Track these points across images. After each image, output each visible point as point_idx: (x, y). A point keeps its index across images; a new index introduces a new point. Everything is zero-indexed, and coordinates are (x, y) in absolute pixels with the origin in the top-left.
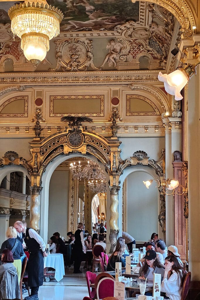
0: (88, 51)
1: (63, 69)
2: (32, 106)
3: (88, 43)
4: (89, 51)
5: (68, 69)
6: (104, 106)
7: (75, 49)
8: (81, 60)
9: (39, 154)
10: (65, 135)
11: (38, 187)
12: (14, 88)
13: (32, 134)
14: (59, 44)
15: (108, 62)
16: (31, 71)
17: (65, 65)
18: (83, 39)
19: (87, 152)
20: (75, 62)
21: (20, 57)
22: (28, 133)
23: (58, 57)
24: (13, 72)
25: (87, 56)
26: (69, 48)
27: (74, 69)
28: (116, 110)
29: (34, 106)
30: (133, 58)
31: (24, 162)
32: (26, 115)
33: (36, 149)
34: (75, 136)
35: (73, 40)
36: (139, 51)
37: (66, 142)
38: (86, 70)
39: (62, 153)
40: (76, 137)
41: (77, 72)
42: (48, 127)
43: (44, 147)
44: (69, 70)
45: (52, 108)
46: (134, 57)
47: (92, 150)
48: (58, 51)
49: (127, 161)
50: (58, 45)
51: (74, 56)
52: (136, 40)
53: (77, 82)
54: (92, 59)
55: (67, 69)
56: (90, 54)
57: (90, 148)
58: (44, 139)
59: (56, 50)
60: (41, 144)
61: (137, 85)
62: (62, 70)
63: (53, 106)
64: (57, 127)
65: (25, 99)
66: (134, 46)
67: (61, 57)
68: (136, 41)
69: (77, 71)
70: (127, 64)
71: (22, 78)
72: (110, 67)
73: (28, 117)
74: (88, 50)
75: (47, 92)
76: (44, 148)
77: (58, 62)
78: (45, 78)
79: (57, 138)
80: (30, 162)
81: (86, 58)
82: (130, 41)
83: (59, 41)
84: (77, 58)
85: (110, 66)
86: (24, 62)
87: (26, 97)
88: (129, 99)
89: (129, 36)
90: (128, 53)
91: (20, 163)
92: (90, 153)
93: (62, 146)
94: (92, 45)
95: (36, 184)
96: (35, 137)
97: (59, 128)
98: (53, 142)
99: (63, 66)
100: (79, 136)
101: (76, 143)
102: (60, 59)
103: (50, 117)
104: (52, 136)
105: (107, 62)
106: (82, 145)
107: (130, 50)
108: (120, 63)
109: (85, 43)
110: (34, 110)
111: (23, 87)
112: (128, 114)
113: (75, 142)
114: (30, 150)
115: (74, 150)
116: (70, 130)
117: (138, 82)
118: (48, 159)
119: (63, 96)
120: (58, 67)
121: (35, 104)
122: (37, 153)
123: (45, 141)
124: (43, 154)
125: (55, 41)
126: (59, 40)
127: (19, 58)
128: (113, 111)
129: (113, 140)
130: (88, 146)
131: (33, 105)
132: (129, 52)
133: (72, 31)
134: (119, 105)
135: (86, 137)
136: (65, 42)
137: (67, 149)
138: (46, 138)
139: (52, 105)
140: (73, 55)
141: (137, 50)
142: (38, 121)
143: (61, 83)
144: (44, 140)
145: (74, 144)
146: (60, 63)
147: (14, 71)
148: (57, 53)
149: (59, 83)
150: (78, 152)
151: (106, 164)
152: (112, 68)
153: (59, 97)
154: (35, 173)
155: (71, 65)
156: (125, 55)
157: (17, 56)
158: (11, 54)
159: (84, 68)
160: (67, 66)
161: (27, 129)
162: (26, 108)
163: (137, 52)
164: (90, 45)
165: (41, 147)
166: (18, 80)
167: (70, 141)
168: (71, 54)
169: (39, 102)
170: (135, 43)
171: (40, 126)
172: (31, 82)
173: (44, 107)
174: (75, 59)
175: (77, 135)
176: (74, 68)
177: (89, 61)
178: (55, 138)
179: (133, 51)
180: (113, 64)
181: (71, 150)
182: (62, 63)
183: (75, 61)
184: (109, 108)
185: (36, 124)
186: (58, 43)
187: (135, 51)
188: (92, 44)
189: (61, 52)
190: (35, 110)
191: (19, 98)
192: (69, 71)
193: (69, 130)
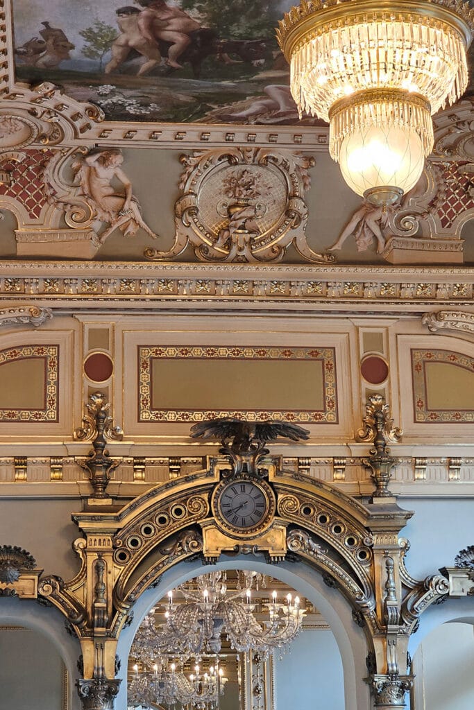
0: (291, 197)
1: (197, 252)
2: (73, 380)
3: (298, 167)
4: (297, 194)
5: (216, 254)
6: (336, 385)
7: (248, 186)
8: (265, 226)
9: (108, 558)
10: (207, 489)
11: (108, 682)
12: (17, 314)
13: (78, 483)
14: (196, 166)
15: (358, 235)
16: (82, 256)
17: (206, 241)
18: (282, 154)
19: (289, 552)
20: (240, 231)
21: (44, 208)
22: (60, 479)
23: (183, 212)
24: (13, 257)
25: (288, 212)
26: (224, 181)
27: (237, 256)
28: (380, 401)
29: (82, 382)
30: (443, 227)
31: (54, 588)
32: (52, 415)
33: (98, 538)
34: (243, 491)
35: (251, 154)
36: (465, 201)
37: (210, 515)
38: (280, 258)
39: (196, 553)
40: (244, 497)
41: (248, 266)
42: (135, 458)
43: (128, 532)
44: (219, 255)
45: (145, 391)
46: (444, 222)
47: (309, 544)
48: (186, 190)
49: (434, 583)
50: (191, 169)
51: (238, 209)
52: (461, 164)
53: (246, 301)
54: (303, 223)
55: (211, 251)
56: (298, 205)
57: (301, 534)
58: (132, 502)
59: (182, 186)
60: (118, 519)
61: (455, 318)
62: (194, 254)
63: (151, 384)
64: (170, 458)
65: (45, 358)
66: (450, 183)
67: (193, 211)
68: (460, 168)
69: (247, 261)
70: (423, 244)
71: (45, 280)
72: (363, 253)
73: (57, 421)
74: (294, 191)
75: (126, 333)
76: (127, 536)
77: (181, 229)
78: (129, 282)
79: (174, 500)
80: (73, 588)
81: (283, 216)
82: (442, 168)
83: (196, 154)
84: (251, 218)
85: (361, 249)
86: (58, 226)
87: (53, 351)
88: (421, 364)
89: (444, 149)
90: (426, 206)
91: (41, 592)
92: (301, 553)
93: (197, 529)
94: (309, 176)
95: (103, 669)
96: (93, 496)
97: (176, 463)
98: (161, 514)
99: (196, 241)
100: (254, 493)
101: (248, 519)
102: (190, 219)
103: (139, 421)
104: (161, 492)
105: (354, 233)
106: (271, 527)
107: (436, 198)
108: (397, 238)
109: (287, 169)
110: (82, 395)
111: (46, 312)
112: (421, 417)
113: (241, 513)
114: (76, 543)
115: (240, 543)
116: (226, 470)
117: (459, 307)
118: (146, 577)
119: (185, 348)
120: (179, 247)
121: (84, 374)
122: (101, 553)
123: (132, 508)
124: (122, 556)
125: (183, 155)
126: (199, 151)
127: (38, 211)
128: (369, 404)
129: (382, 508)
130: (291, 527)
131: (76, 377)
132: (432, 205)
133: (257, 124)
134: (390, 382)
135: (280, 496)
136: (220, 160)
137: (214, 540)
138: (138, 498)
139: (145, 377)
140: (236, 205)
141: (460, 199)
142: (100, 438)
143: (190, 300)
144: (130, 507)
145: (240, 520)
146: (187, 232)
147: (19, 253)
148: (181, 196)
149: (183, 300)
150: (257, 552)
151: (361, 595)
152: (371, 257)
153: (171, 352)
154: (100, 629)
155: (230, 239)
156: (415, 214)
157: (31, 203)
158: (10, 194)
159: (273, 251)
160: (214, 243)
161: (56, 463)
162: (51, 389)
163: (458, 207)
164: (304, 173)
165: (117, 532)
166: (32, 290)
167: (226, 509)
168: (230, 201)
169: (99, 367)
170: (458, 175)
171: (107, 455)
172: (79, 296)
173: (118, 386)
174: (244, 220)
175: (248, 488)
176: (241, 250)
177: (292, 228)
178: (166, 501)
179: (443, 200)
180: (372, 242)
181: (230, 544)
182: (196, 231)
183: (242, 228)
184: (355, 396)
185: (93, 447)
186: (192, 161)
187: (452, 201)
188: (311, 170)
189: (196, 195)
190: (86, 396)
191: (27, 353)
192: (220, 260)
193: (221, 472)
